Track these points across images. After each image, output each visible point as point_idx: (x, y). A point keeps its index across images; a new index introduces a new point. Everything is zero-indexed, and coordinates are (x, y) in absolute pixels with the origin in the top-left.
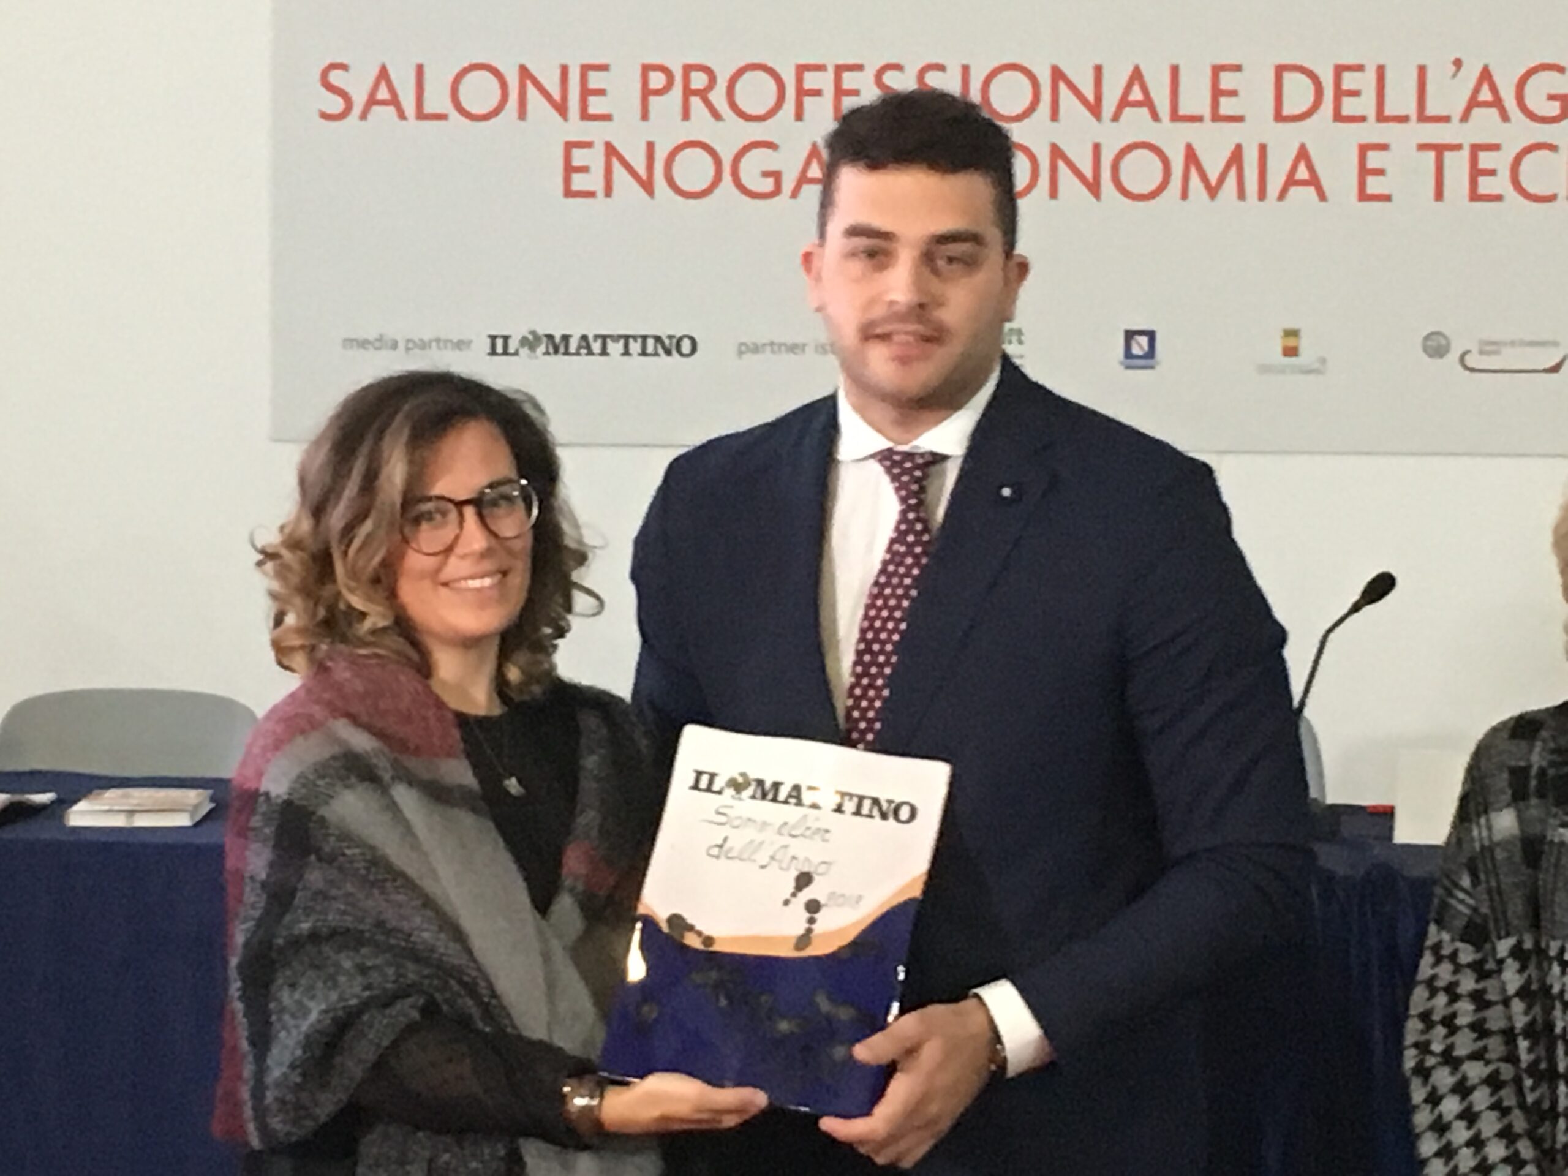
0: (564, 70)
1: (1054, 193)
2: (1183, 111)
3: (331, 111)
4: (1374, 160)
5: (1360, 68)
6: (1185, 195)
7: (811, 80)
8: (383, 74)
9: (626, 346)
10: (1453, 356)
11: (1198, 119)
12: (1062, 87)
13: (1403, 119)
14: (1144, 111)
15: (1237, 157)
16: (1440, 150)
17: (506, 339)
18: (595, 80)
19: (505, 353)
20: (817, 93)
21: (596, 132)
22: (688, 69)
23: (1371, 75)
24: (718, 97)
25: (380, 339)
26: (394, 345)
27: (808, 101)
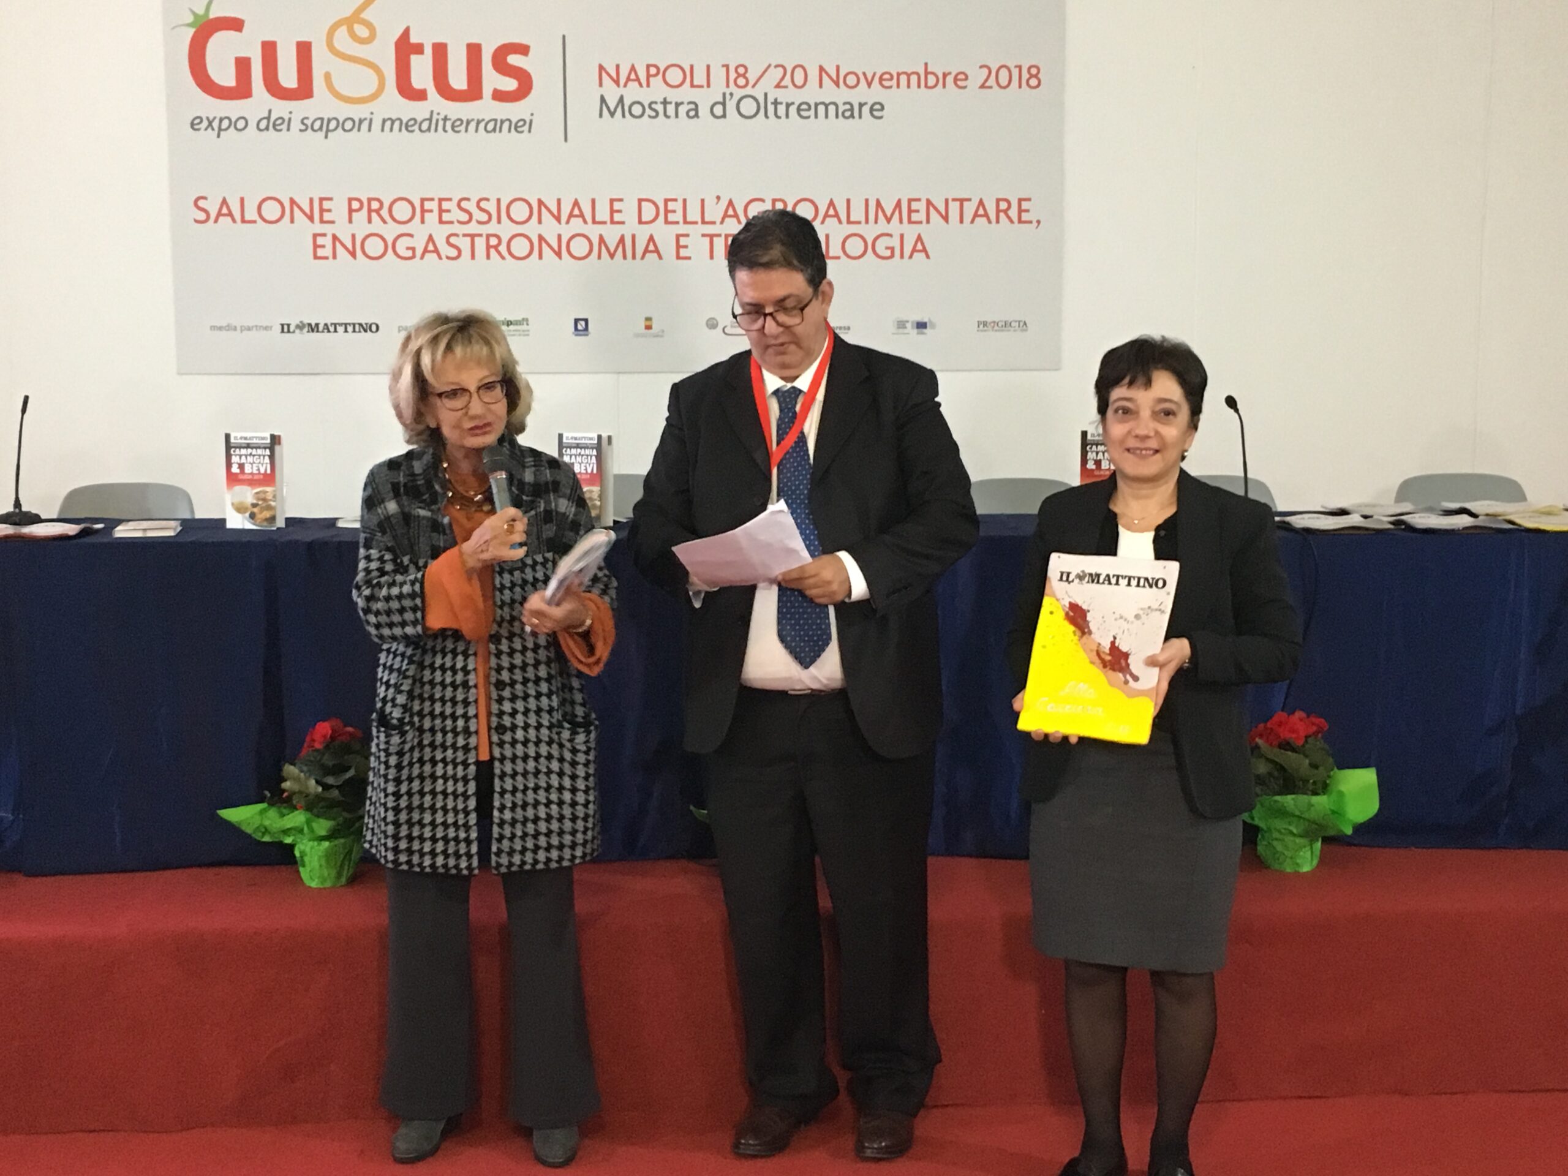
0: (311, 200)
1: (540, 257)
2: (597, 219)
3: (198, 218)
4: (683, 241)
5: (675, 200)
6: (599, 257)
7: (428, 205)
8: (224, 202)
9: (346, 328)
10: (720, 327)
11: (604, 223)
12: (543, 209)
13: (695, 223)
14: (580, 220)
15: (622, 240)
16: (711, 237)
17: (289, 325)
18: (326, 205)
19: (289, 331)
20: (431, 211)
21: (328, 229)
22: (370, 200)
23: (680, 203)
24: (384, 213)
25: (228, 326)
26: (235, 329)
27: (427, 215)
